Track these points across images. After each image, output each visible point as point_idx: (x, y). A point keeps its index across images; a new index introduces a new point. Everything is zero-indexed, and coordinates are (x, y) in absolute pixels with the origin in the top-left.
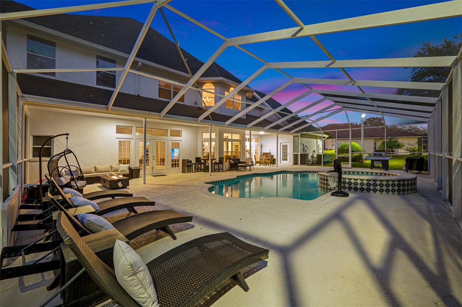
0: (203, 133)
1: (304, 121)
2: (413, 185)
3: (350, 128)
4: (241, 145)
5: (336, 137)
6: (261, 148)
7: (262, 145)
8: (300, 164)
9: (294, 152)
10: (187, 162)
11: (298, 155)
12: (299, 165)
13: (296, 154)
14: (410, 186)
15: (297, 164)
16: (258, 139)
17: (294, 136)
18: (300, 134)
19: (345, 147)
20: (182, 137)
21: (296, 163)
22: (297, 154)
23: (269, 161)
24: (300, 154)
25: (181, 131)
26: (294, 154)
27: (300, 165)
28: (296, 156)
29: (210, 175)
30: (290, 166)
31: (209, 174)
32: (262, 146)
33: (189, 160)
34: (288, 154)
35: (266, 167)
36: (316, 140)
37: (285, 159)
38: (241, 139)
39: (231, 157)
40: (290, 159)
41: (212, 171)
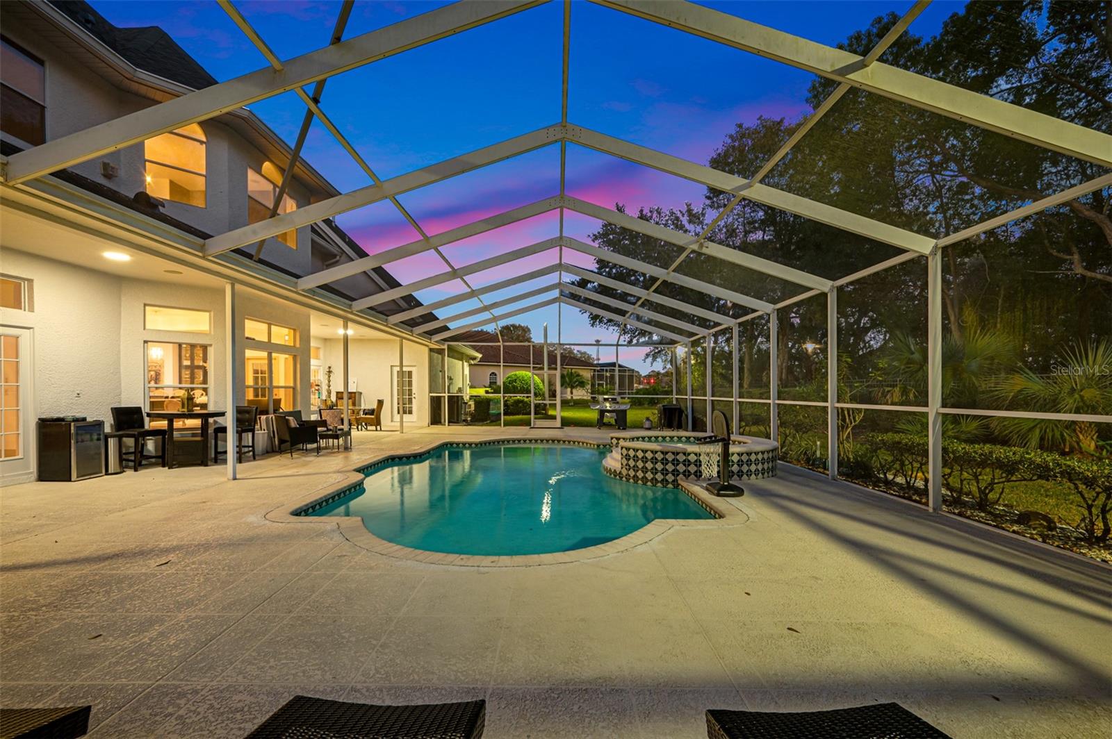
0: (147, 308)
1: (431, 313)
2: (766, 463)
3: (499, 342)
4: (298, 366)
5: (532, 362)
6: (329, 377)
7: (330, 367)
8: (449, 422)
9: (430, 392)
10: (77, 428)
11: (442, 399)
12: (445, 425)
13: (437, 397)
14: (760, 464)
15: (441, 423)
16: (318, 348)
17: (431, 350)
18: (448, 345)
19: (516, 382)
20: (32, 309)
21: (435, 420)
22: (440, 397)
23: (373, 417)
24: (448, 396)
25: (30, 281)
26: (431, 396)
27: (449, 425)
28: (436, 403)
29: (230, 475)
30: (422, 428)
31: (225, 474)
32: (330, 372)
33: (84, 419)
34: (414, 396)
35: (360, 432)
36: (461, 362)
37: (406, 410)
38: (298, 345)
39: (268, 405)
40: (419, 409)
41: (240, 460)
